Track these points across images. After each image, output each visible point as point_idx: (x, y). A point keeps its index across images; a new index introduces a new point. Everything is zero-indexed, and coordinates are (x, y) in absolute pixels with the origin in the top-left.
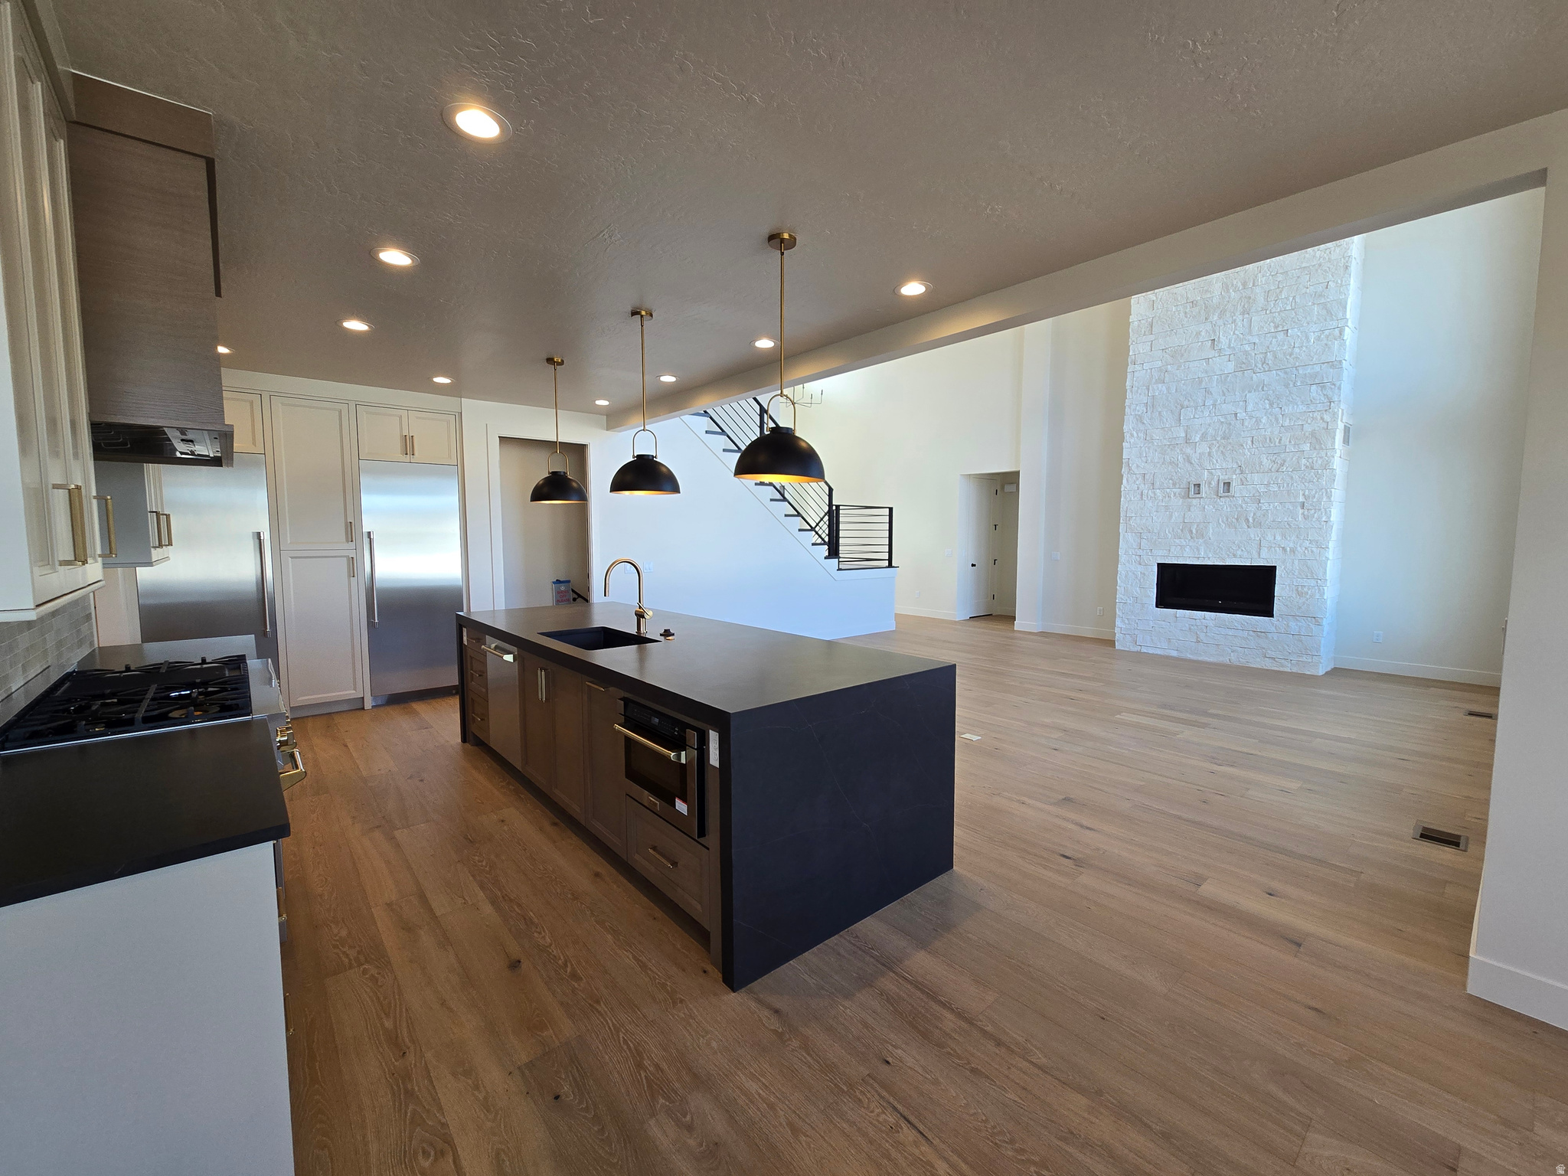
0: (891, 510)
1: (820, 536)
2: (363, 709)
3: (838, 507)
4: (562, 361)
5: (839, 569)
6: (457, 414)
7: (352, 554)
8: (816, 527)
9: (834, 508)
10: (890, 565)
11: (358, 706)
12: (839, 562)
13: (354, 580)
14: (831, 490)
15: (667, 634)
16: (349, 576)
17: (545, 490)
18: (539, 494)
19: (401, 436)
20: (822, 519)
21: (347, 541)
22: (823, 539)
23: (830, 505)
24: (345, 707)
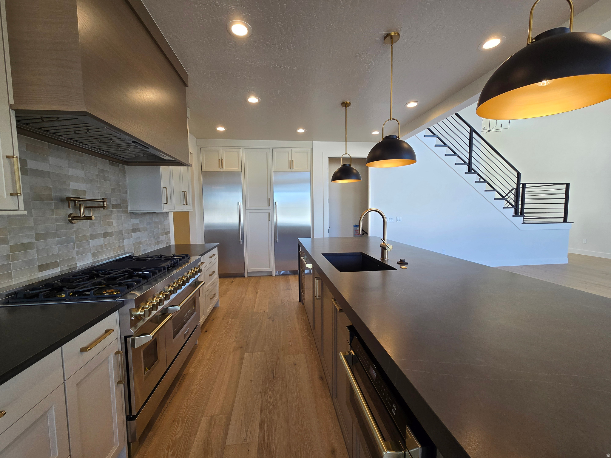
0: (568, 185)
1: (508, 202)
2: (272, 276)
3: (524, 185)
4: (350, 103)
5: (523, 223)
6: (311, 149)
7: (270, 211)
8: (506, 196)
9: (521, 186)
10: (565, 221)
11: (270, 274)
12: (523, 218)
13: (270, 222)
14: (519, 174)
15: (402, 263)
16: (268, 221)
17: (338, 175)
18: (336, 177)
19: (289, 160)
20: (510, 192)
21: (268, 206)
22: (510, 204)
23: (518, 183)
24: (266, 274)
